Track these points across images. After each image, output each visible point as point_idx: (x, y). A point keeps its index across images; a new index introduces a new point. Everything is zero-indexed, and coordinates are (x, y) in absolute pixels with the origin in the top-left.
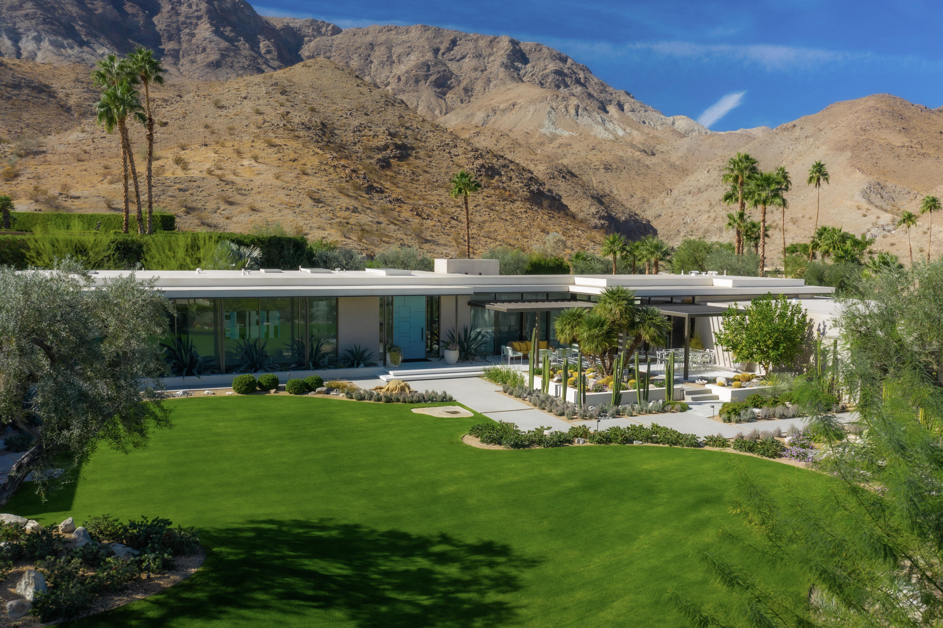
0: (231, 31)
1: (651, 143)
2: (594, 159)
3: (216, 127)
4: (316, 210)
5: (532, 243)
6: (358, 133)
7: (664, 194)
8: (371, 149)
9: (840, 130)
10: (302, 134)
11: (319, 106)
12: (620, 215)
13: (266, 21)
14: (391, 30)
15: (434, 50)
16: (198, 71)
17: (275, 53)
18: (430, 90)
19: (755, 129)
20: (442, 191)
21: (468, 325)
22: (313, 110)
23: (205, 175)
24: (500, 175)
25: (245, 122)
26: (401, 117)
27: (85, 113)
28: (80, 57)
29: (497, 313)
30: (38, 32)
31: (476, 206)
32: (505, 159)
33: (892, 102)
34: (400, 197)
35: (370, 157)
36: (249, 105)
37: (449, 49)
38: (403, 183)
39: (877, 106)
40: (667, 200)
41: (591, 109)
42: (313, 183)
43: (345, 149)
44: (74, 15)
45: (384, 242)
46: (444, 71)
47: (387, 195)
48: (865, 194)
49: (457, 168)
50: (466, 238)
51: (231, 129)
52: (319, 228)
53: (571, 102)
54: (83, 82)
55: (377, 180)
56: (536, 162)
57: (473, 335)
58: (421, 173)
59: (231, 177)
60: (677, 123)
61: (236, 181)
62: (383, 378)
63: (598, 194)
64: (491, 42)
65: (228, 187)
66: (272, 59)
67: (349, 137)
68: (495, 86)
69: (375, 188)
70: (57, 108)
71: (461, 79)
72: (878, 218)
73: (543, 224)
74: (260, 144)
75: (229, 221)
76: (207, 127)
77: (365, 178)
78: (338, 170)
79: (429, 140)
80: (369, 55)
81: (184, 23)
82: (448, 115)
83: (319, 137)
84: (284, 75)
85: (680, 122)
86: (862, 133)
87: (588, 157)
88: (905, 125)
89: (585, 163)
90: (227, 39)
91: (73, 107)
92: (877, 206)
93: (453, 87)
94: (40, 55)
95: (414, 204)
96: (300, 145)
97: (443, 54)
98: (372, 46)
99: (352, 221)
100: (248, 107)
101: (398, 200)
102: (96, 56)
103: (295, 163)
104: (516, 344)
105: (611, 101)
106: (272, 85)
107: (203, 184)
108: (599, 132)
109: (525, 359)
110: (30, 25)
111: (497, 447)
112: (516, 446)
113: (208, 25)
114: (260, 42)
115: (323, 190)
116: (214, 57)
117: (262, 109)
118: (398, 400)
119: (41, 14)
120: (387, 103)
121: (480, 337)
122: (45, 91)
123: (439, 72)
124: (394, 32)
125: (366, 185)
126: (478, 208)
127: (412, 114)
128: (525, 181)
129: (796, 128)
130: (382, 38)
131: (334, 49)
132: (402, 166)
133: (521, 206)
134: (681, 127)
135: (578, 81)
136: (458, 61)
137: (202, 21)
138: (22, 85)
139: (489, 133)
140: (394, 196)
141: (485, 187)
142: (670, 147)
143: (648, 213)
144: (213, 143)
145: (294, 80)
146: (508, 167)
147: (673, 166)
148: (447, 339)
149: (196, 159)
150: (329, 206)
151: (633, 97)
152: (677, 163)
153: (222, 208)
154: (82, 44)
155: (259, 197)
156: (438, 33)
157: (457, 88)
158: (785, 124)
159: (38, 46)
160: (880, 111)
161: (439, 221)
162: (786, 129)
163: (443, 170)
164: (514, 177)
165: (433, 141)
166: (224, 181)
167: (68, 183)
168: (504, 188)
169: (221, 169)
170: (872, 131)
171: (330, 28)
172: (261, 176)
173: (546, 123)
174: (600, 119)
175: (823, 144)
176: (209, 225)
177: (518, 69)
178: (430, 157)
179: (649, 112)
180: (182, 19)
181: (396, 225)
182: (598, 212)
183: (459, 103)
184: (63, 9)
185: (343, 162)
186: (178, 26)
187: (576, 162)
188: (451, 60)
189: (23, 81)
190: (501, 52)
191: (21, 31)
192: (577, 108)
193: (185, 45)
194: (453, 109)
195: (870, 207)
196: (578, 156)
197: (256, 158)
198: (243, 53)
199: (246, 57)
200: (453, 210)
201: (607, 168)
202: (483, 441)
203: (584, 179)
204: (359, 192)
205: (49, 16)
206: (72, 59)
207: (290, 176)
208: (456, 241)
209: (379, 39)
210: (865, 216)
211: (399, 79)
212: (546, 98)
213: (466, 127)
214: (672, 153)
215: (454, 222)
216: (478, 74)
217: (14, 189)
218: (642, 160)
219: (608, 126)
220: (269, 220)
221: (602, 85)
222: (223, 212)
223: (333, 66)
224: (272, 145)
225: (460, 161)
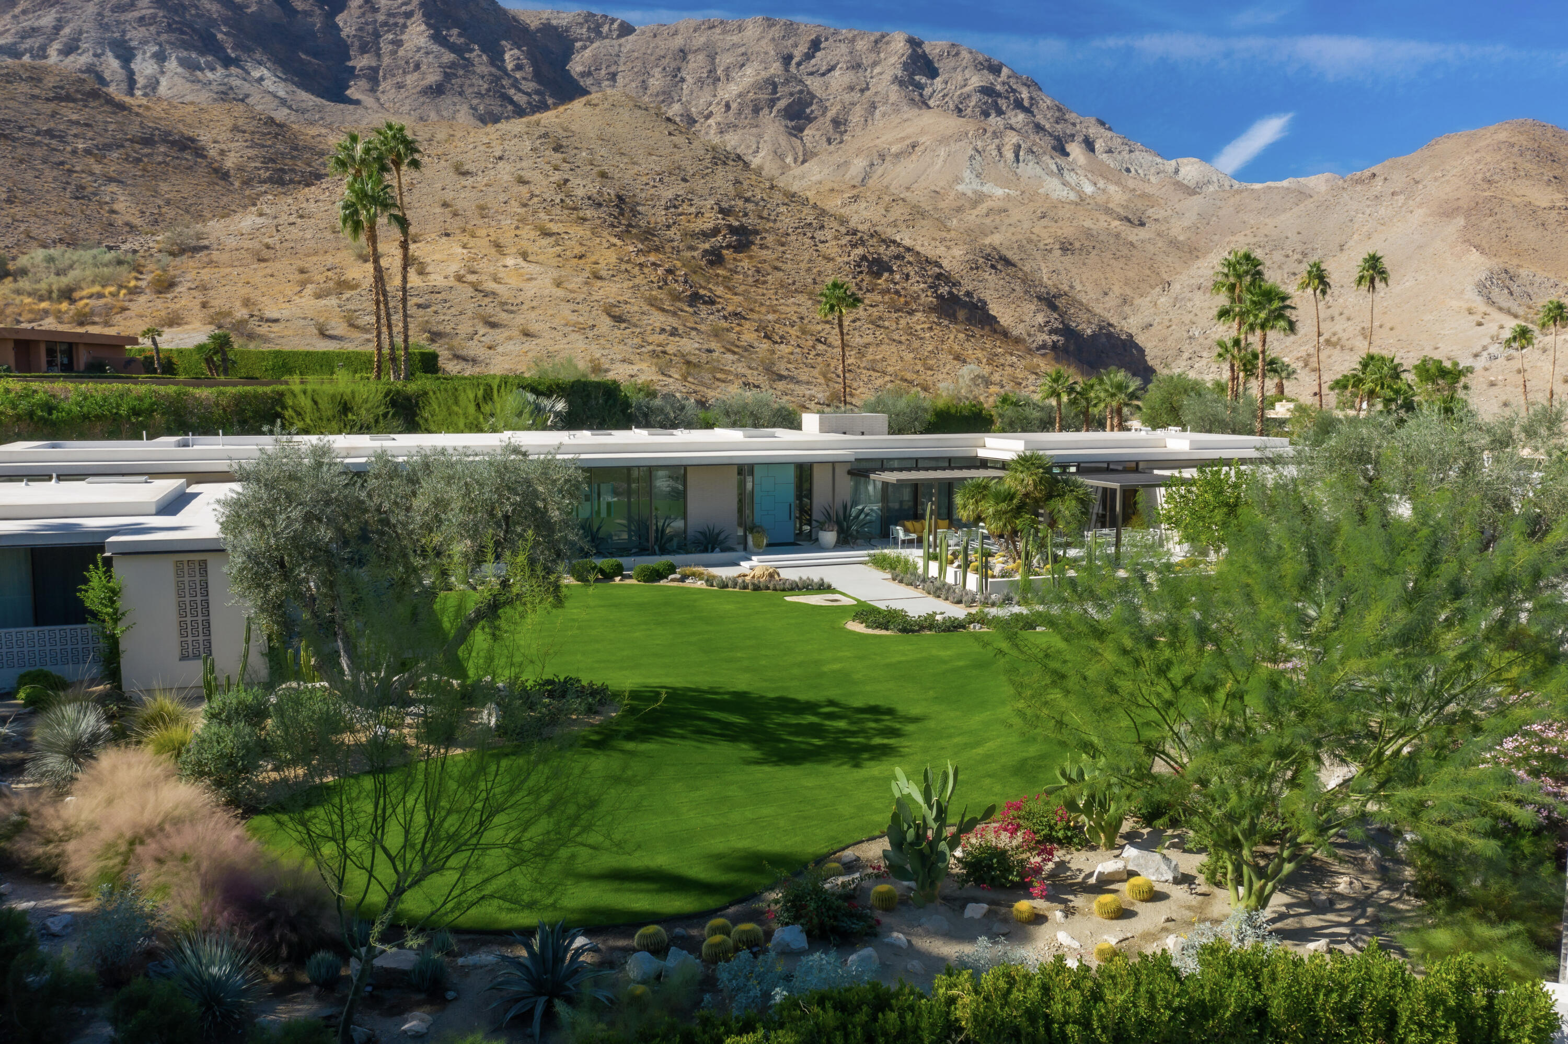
0: (460, 35)
1: (1139, 206)
2: (1044, 234)
3: (460, 205)
4: (618, 333)
5: (941, 377)
6: (672, 210)
7: (1158, 289)
8: (694, 235)
9: (1448, 181)
10: (589, 213)
11: (612, 169)
12: (1084, 326)
13: (513, 17)
14: (714, 27)
15: (784, 58)
16: (408, 101)
17: (529, 69)
18: (777, 124)
19: (1313, 177)
20: (801, 298)
21: (848, 499)
22: (603, 175)
23: (452, 282)
24: (891, 271)
25: (502, 197)
26: (737, 182)
27: (251, 180)
28: (225, 84)
29: (885, 485)
30: (160, 45)
31: (854, 321)
32: (899, 245)
33: (1538, 133)
34: (740, 309)
35: (692, 248)
36: (507, 169)
37: (809, 56)
38: (743, 288)
39: (1512, 140)
40: (1163, 300)
41: (1041, 151)
42: (611, 291)
43: (654, 235)
44: (215, 16)
45: (718, 380)
46: (801, 92)
47: (720, 307)
48: (1483, 289)
49: (824, 262)
50: (840, 372)
51: (482, 209)
52: (624, 361)
53: (1006, 140)
54: (244, 132)
55: (703, 284)
56: (948, 244)
57: (854, 512)
58: (770, 271)
59: (490, 286)
60: (1183, 171)
61: (498, 291)
62: (745, 565)
63: (1048, 293)
64: (876, 42)
65: (487, 300)
66: (524, 79)
67: (659, 216)
68: (884, 115)
69: (702, 297)
70: (209, 173)
71: (828, 104)
72: (1502, 327)
73: (956, 347)
74: (528, 232)
75: (492, 352)
76: (445, 205)
77: (686, 282)
78: (646, 270)
79: (782, 218)
80: (679, 69)
81: (385, 24)
82: (806, 164)
83: (615, 218)
84: (557, 120)
85: (1188, 168)
86: (1486, 186)
87: (1034, 230)
88: (1558, 173)
89: (1030, 241)
90: (452, 48)
91: (232, 172)
92: (1500, 309)
93: (816, 118)
94: (164, 82)
95: (760, 320)
96: (588, 233)
97: (799, 64)
98: (683, 53)
99: (671, 349)
100: (505, 172)
101: (736, 314)
102: (250, 82)
103: (582, 261)
104: (909, 524)
105: (1073, 136)
106: (540, 137)
107: (451, 297)
108: (1054, 188)
109: (919, 543)
110: (147, 34)
111: (884, 632)
112: (904, 630)
113: (423, 27)
114: (504, 52)
115: (626, 303)
116: (433, 78)
117: (527, 175)
118: (768, 588)
119: (164, 17)
120: (715, 161)
121: (862, 516)
122: (190, 148)
123: (791, 94)
124: (718, 30)
125: (688, 293)
126: (858, 324)
127: (753, 177)
128: (930, 280)
129: (1377, 179)
130: (700, 40)
131: (623, 59)
132: (740, 261)
133: (923, 319)
134: (1189, 177)
135: (1019, 105)
136: (823, 75)
137: (413, 19)
138: (156, 138)
139: (874, 198)
140: (730, 308)
141: (868, 291)
142: (1170, 212)
143: (1131, 320)
144: (458, 231)
145: (573, 128)
146: (904, 258)
147: (1174, 243)
148: (821, 518)
149: (437, 257)
150: (636, 326)
151: (1110, 129)
152: (1181, 238)
153: (481, 333)
154: (228, 62)
155: (533, 315)
156: (790, 29)
157: (821, 120)
158: (1359, 173)
159: (162, 67)
160: (1516, 149)
161: (798, 346)
162: (1360, 181)
163: (803, 266)
164: (912, 273)
165: (787, 221)
166: (481, 291)
167: (251, 296)
168: (897, 292)
169: (474, 272)
170: (1502, 183)
171: (615, 26)
172: (534, 282)
173: (967, 174)
174: (1054, 168)
175: (1420, 205)
176: (464, 359)
177: (920, 87)
178: (783, 245)
179: (1137, 153)
180: (381, 17)
181: (734, 353)
182: (1048, 322)
183: (825, 144)
184: (197, 7)
185: (652, 258)
186: (375, 29)
187: (1014, 239)
188: (812, 74)
189: (157, 132)
190: (893, 60)
191: (134, 44)
192: (1017, 149)
193: (386, 60)
194: (814, 154)
195: (1489, 310)
196: (1019, 229)
197: (524, 255)
198: (478, 71)
199: (483, 77)
200: (819, 328)
201: (1066, 248)
202: (867, 627)
203: (1027, 268)
204: (679, 304)
205: (177, 19)
206: (214, 87)
207: (576, 282)
208: (825, 376)
209: (694, 42)
210: (1480, 324)
211: (728, 107)
212: (967, 134)
213: (836, 186)
214: (1173, 221)
215: (820, 347)
216: (856, 96)
217: (173, 306)
218: (1123, 235)
219: (1068, 178)
220: (550, 349)
221: (1059, 110)
222: (483, 339)
223: (631, 104)
224: (546, 234)
225: (829, 251)
